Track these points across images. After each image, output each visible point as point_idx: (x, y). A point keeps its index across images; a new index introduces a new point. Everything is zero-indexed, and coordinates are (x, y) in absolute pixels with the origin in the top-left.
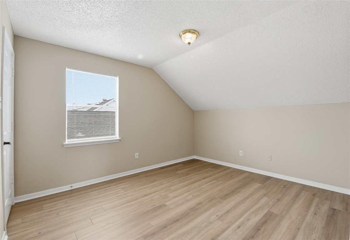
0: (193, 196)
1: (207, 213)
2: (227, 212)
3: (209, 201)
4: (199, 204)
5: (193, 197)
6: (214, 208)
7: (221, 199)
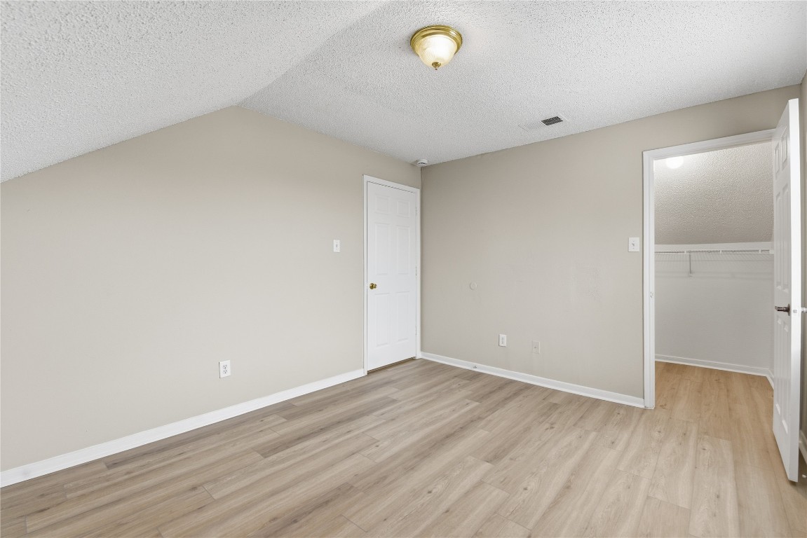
0: (430, 492)
1: (396, 449)
2: (353, 454)
3: (385, 478)
4: (412, 468)
5: (429, 488)
6: (378, 460)
7: (352, 487)
